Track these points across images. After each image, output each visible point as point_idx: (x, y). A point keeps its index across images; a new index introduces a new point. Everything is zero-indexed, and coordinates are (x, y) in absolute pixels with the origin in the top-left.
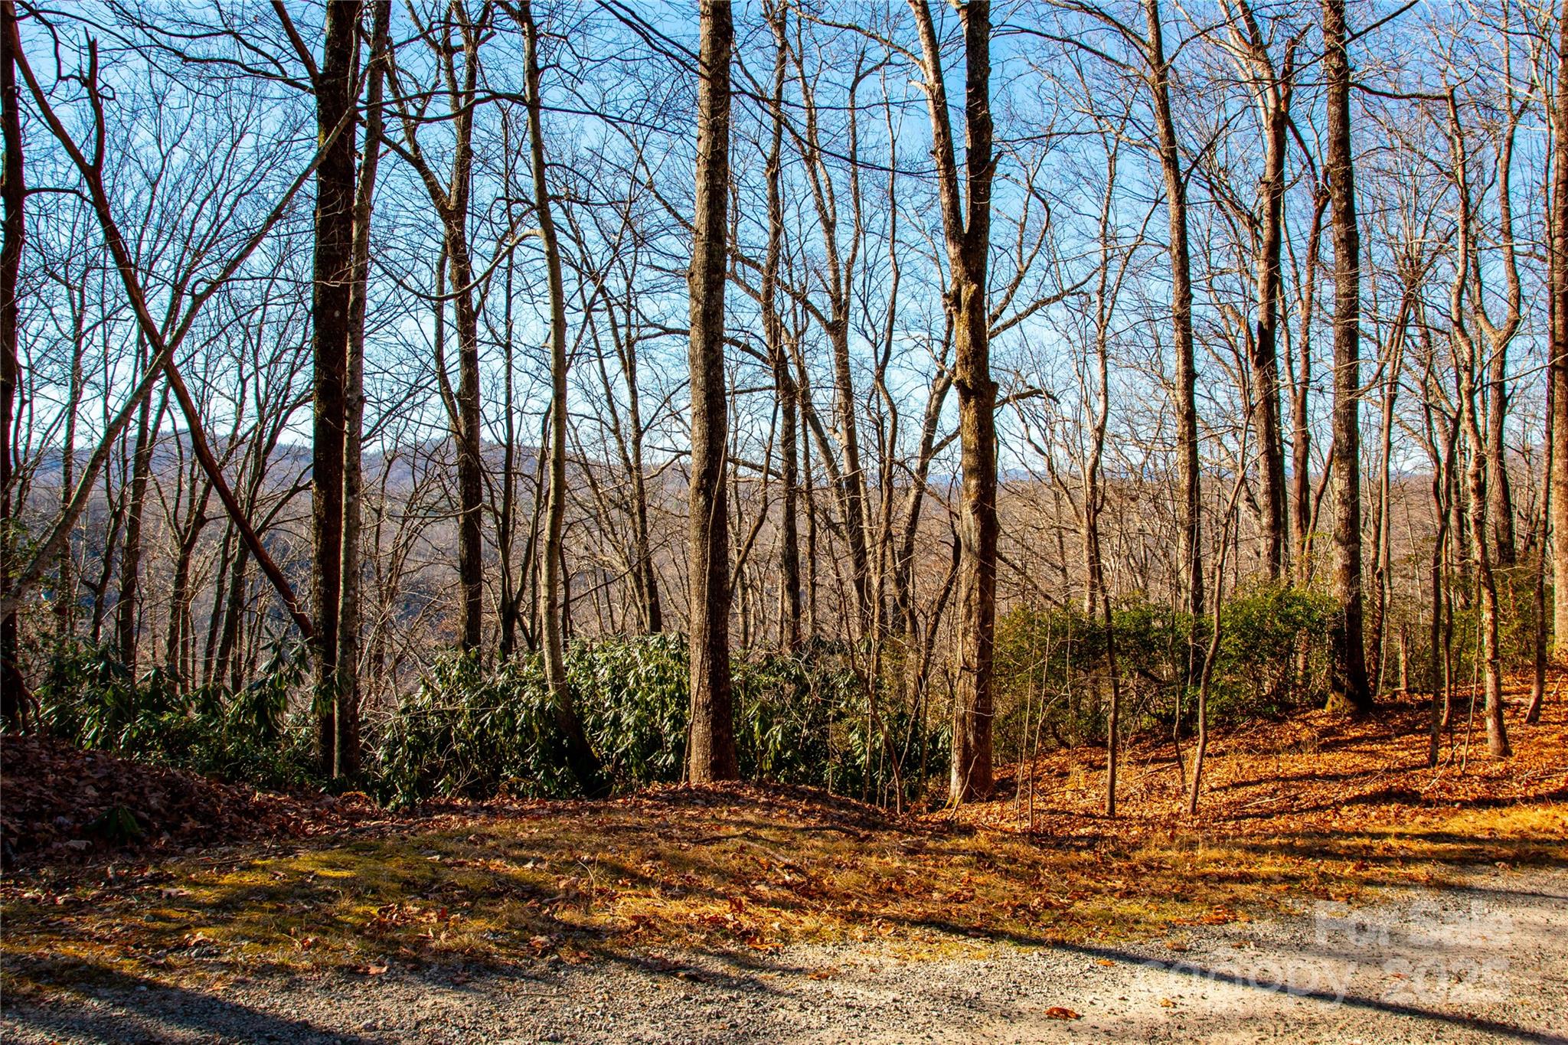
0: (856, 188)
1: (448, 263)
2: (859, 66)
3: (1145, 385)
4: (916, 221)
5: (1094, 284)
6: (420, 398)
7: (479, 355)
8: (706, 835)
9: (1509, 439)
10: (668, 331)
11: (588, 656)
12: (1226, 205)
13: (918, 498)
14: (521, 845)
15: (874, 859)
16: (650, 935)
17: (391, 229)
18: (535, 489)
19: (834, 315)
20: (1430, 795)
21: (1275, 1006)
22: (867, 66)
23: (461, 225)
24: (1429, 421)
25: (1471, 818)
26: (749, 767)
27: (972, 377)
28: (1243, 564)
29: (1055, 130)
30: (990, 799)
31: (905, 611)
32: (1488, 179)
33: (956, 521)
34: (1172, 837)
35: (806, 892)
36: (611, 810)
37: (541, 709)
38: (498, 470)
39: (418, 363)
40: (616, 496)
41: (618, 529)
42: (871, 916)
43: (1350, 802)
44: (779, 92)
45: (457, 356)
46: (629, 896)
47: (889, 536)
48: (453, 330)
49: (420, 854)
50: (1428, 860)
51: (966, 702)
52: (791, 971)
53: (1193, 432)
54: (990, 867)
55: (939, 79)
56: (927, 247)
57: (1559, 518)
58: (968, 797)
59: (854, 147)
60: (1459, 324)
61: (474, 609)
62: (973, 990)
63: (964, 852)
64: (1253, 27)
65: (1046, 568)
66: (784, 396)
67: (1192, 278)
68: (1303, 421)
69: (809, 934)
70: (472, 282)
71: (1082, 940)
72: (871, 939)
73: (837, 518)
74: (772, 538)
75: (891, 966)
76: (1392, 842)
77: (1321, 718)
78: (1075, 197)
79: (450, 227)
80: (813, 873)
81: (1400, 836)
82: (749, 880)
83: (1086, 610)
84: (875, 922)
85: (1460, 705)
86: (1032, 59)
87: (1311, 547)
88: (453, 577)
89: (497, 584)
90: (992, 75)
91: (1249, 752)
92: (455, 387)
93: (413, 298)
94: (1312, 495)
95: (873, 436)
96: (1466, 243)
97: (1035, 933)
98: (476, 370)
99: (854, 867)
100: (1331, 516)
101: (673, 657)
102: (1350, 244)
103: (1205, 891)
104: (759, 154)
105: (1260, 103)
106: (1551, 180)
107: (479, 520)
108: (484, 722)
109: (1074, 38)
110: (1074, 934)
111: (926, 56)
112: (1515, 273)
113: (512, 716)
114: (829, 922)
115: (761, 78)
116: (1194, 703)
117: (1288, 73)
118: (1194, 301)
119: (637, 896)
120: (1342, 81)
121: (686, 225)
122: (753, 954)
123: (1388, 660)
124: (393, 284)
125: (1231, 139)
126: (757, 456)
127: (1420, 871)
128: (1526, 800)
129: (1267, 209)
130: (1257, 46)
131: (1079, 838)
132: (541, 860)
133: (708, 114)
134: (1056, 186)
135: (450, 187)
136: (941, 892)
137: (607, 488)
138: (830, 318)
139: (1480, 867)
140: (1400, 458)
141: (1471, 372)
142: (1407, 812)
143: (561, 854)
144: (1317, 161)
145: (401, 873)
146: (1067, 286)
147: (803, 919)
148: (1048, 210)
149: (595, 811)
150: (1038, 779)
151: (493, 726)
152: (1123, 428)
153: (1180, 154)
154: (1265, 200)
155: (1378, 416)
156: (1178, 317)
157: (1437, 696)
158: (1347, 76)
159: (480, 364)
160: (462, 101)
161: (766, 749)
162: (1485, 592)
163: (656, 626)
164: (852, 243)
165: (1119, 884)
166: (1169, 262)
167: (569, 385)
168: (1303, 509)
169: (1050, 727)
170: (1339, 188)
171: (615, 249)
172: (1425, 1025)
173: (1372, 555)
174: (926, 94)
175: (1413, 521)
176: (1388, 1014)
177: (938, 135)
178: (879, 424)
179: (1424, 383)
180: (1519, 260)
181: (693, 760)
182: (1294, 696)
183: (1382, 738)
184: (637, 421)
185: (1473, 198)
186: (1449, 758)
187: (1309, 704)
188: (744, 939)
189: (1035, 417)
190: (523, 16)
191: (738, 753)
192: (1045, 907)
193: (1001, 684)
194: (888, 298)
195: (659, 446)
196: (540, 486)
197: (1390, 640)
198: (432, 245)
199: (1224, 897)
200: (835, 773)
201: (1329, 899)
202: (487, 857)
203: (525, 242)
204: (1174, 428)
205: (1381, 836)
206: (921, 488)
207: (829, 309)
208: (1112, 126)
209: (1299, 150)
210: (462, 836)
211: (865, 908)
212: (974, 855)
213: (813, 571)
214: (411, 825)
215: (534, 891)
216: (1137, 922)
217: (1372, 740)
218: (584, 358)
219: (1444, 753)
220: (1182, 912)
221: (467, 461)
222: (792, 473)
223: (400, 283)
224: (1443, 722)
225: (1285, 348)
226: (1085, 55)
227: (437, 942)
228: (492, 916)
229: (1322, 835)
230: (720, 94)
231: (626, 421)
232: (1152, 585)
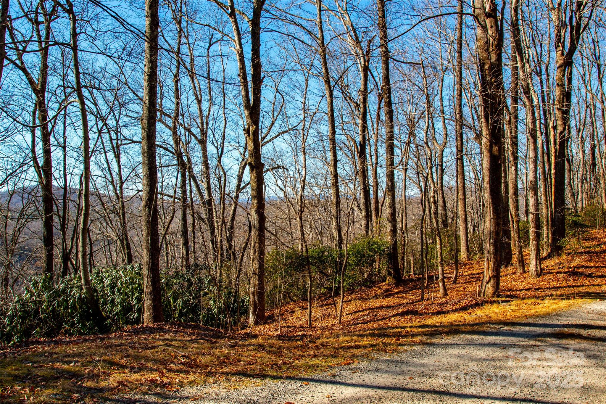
0: (210, 88)
1: (37, 112)
2: (211, 40)
3: (320, 164)
4: (233, 100)
5: (300, 127)
6: (25, 168)
7: (52, 150)
8: (150, 346)
9: (445, 183)
10: (134, 142)
11: (101, 274)
12: (347, 98)
13: (235, 208)
14: (69, 356)
15: (218, 350)
16: (124, 389)
17: (11, 97)
18: (77, 206)
19: (201, 136)
20: (421, 312)
21: (367, 393)
22: (214, 40)
23: (43, 96)
24: (419, 178)
25: (435, 319)
26: (169, 316)
27: (254, 161)
28: (356, 230)
29: (286, 68)
30: (265, 323)
31: (230, 252)
32: (436, 93)
33: (250, 216)
34: (331, 334)
35: (190, 365)
36: (110, 338)
37: (80, 298)
38: (61, 198)
39: (24, 154)
40: (113, 208)
41: (113, 222)
42: (216, 373)
43: (394, 316)
44: (179, 48)
45: (41, 151)
46: (116, 373)
47: (224, 222)
48: (39, 140)
49: (22, 363)
50: (420, 335)
51: (254, 286)
52: (183, 398)
53: (337, 182)
54: (263, 350)
55: (241, 47)
56: (238, 111)
57: (461, 211)
58: (256, 323)
59: (209, 71)
60: (427, 143)
61: (50, 257)
62: (255, 399)
63: (253, 345)
64: (356, 34)
65: (284, 234)
66: (181, 168)
67: (336, 125)
68: (376, 177)
69: (191, 383)
70: (48, 120)
71: (297, 375)
72: (216, 382)
73: (204, 216)
74: (177, 224)
75: (224, 392)
76: (408, 329)
77: (384, 286)
78: (293, 94)
79: (38, 97)
80: (193, 358)
81: (411, 327)
82: (167, 363)
83: (300, 249)
84: (217, 376)
85: (430, 278)
86: (277, 41)
87: (380, 223)
88: (41, 244)
89: (60, 246)
90: (261, 47)
91: (359, 299)
92: (41, 164)
93: (21, 126)
94: (380, 204)
95: (217, 183)
96: (428, 115)
97: (280, 374)
98: (50, 157)
99: (210, 354)
100: (386, 212)
101: (137, 273)
102: (390, 114)
103: (343, 353)
104: (171, 73)
105: (359, 62)
106: (455, 94)
107: (52, 220)
108: (54, 304)
109: (292, 35)
110: (294, 373)
111: (236, 38)
112: (445, 125)
113: (67, 301)
114: (199, 377)
115: (172, 42)
116: (339, 282)
117: (368, 52)
118: (336, 133)
119: (120, 373)
120: (387, 56)
121: (141, 100)
122: (168, 393)
123: (407, 263)
124: (12, 120)
125: (350, 74)
126: (171, 192)
127: (417, 339)
128: (452, 311)
129: (362, 100)
130: (358, 42)
131: (298, 336)
132: (78, 362)
133: (148, 56)
134: (286, 89)
135: (38, 80)
136: (243, 361)
137: (108, 205)
138: (200, 138)
139: (437, 336)
140: (410, 191)
141: (431, 160)
142: (414, 318)
143: (87, 358)
144: (379, 84)
145: (13, 372)
146: (290, 127)
147: (188, 376)
148: (283, 98)
149: (102, 339)
150: (283, 314)
151: (58, 306)
152: (312, 180)
153: (331, 79)
154: (361, 97)
155: (402, 176)
156: (331, 139)
157: (423, 275)
158: (387, 54)
159: (52, 154)
160: (44, 44)
161: (176, 309)
162: (438, 238)
163: (130, 261)
164: (208, 108)
165: (312, 353)
166: (327, 119)
167: (91, 163)
168: (377, 209)
169: (287, 295)
170: (386, 94)
171: (111, 108)
172: (418, 395)
173: (401, 226)
174: (236, 52)
175: (415, 213)
176: (406, 392)
177: (241, 68)
178: (219, 179)
179: (416, 164)
180: (446, 121)
181: (145, 315)
182: (375, 278)
183: (405, 292)
184: (121, 178)
185: (431, 99)
186: (428, 297)
187: (380, 281)
188: (164, 387)
189: (279, 176)
190: (70, 11)
191: (164, 311)
192: (284, 364)
193: (268, 279)
194: (222, 130)
195: (130, 188)
196: (79, 205)
197: (408, 256)
198: (30, 104)
199: (349, 354)
200: (204, 317)
201: (386, 352)
202: (53, 362)
203: (72, 104)
204: (330, 180)
205: (404, 327)
206: (236, 204)
207: (199, 134)
208: (306, 68)
209: (373, 80)
210: (42, 354)
211: (214, 370)
212: (257, 345)
213: (194, 238)
214: (19, 351)
215: (74, 375)
216: (318, 367)
217: (402, 292)
218: (98, 152)
219: (426, 296)
220: (335, 361)
221: (46, 195)
222: (185, 198)
223: (15, 120)
224: (426, 285)
225: (369, 151)
226: (296, 41)
227: (29, 401)
228: (54, 387)
229: (385, 329)
230: (154, 48)
231: (116, 178)
232: (324, 239)
